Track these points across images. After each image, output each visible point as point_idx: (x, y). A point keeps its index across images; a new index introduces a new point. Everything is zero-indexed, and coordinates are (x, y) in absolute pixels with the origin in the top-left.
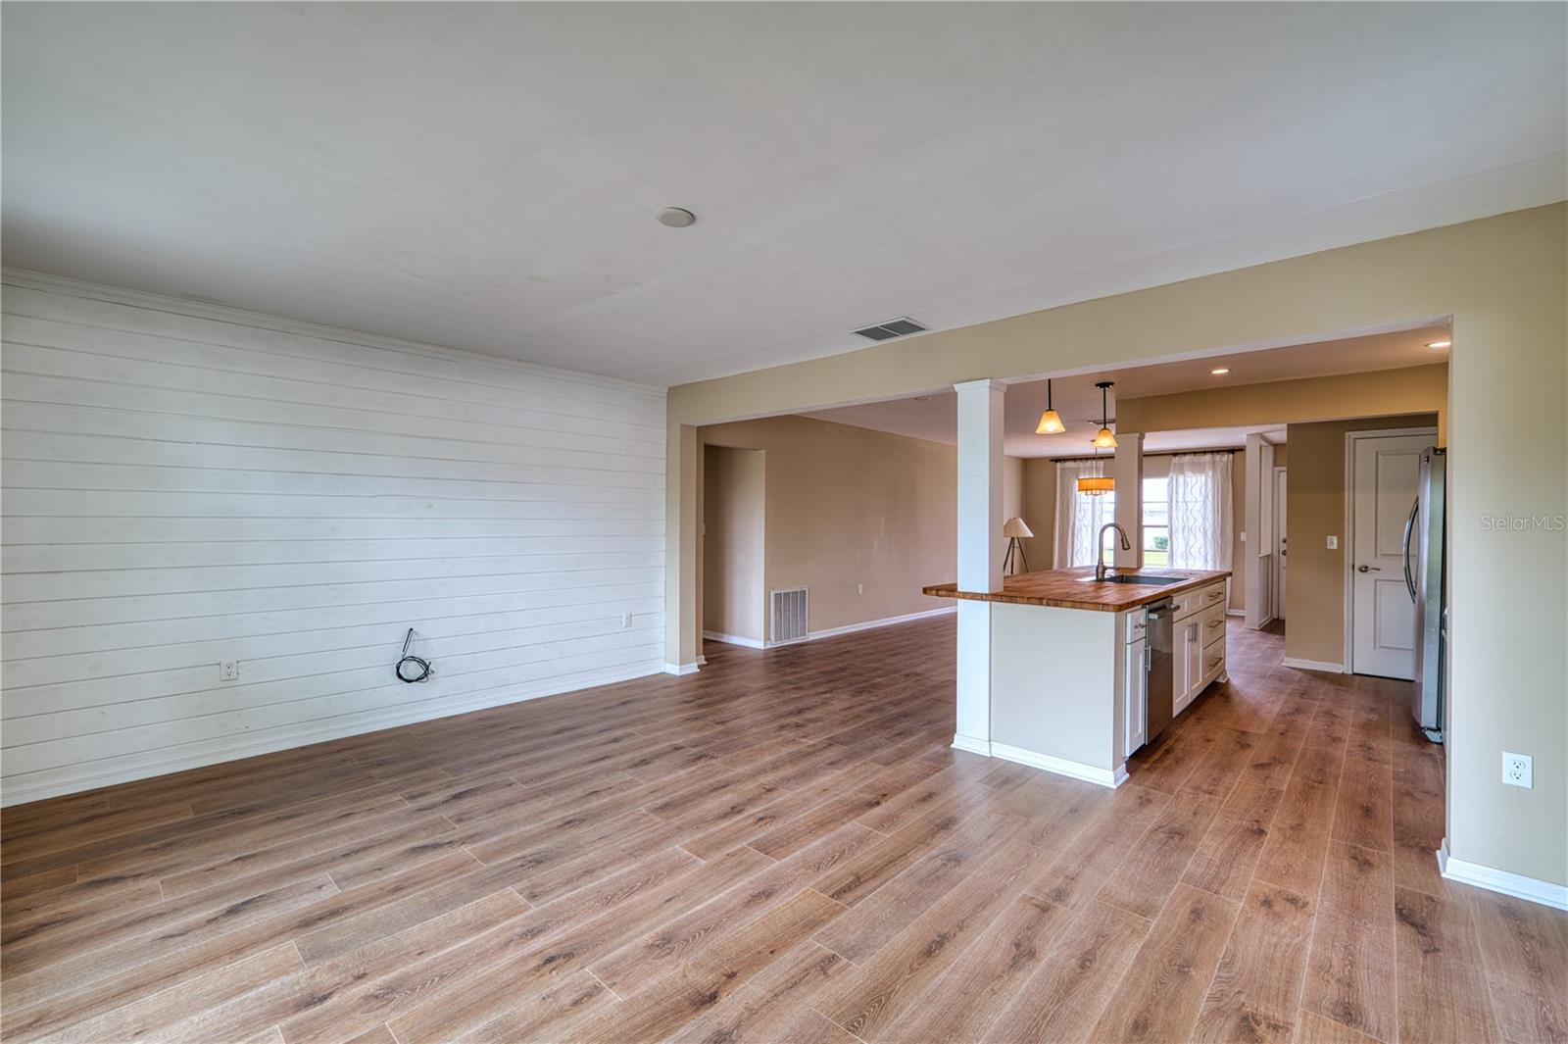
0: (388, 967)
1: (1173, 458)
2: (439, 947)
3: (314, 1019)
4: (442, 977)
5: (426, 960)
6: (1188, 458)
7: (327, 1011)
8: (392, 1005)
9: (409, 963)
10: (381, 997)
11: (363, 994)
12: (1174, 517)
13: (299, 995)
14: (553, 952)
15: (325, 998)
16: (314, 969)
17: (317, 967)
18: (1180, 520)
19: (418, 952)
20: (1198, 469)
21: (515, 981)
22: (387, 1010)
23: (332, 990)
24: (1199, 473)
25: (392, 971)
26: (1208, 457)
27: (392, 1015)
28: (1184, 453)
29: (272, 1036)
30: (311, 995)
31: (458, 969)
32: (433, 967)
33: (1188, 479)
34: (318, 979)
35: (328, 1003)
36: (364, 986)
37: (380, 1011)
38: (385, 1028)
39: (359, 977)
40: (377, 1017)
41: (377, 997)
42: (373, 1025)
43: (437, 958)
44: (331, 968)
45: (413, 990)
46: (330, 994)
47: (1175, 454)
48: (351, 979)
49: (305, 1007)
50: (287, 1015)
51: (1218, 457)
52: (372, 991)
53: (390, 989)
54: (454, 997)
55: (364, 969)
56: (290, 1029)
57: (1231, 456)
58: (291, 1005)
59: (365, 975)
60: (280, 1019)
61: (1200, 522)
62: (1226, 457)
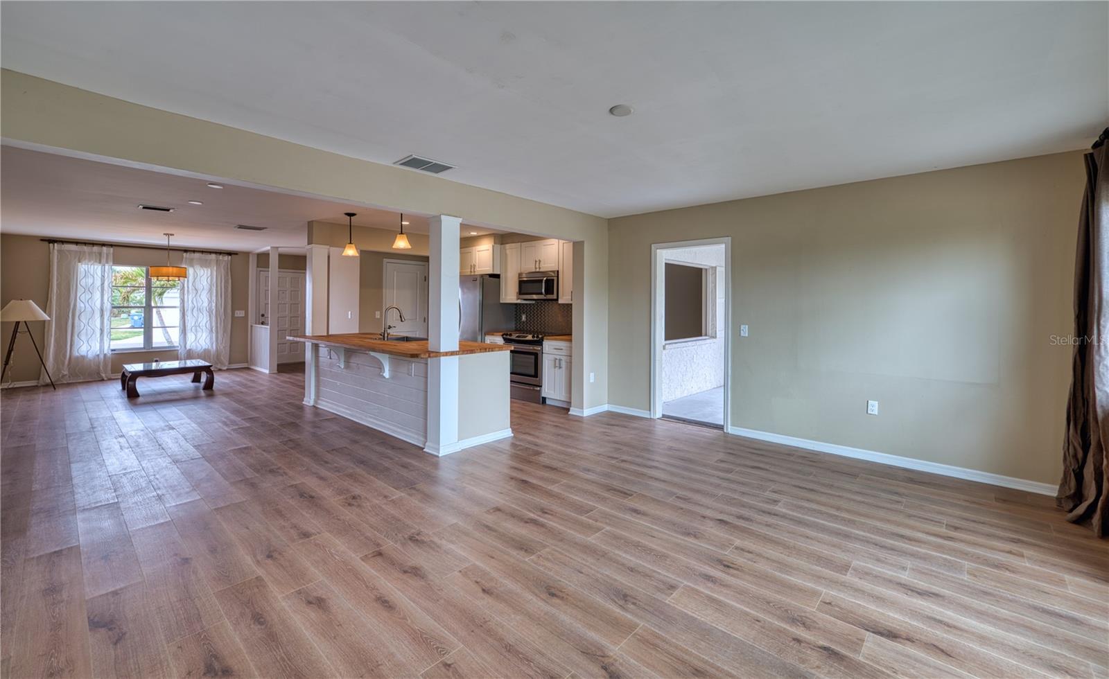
0: (780, 631)
1: (185, 254)
2: (747, 614)
3: (840, 644)
4: (768, 603)
5: (761, 616)
6: (197, 255)
7: (831, 641)
8: (803, 614)
9: (769, 622)
10: (804, 623)
11: (808, 631)
12: (186, 300)
13: (835, 664)
14: (722, 567)
15: (825, 648)
16: (813, 671)
17: (810, 670)
18: (190, 302)
19: (757, 623)
20: (205, 264)
21: (749, 574)
22: (808, 615)
23: (818, 649)
24: (206, 267)
25: (782, 627)
26: (213, 256)
27: (808, 611)
28: (194, 251)
29: (867, 656)
30: (829, 657)
31: (758, 599)
32: (764, 610)
33: (198, 271)
34: (817, 663)
35: (826, 644)
36: (802, 634)
37: (811, 617)
38: (818, 609)
39: (798, 640)
40: (814, 616)
41: (804, 624)
42: (821, 615)
43: (756, 611)
44: (803, 661)
45: (786, 611)
46: (820, 648)
47: (186, 250)
48: (803, 644)
49: (838, 654)
50: (851, 659)
51: (221, 257)
52: (802, 628)
53: (794, 621)
54: (778, 592)
55: (790, 642)
56: (856, 650)
57: (230, 257)
58: (845, 663)
59: (794, 639)
60: (855, 661)
61: (206, 304)
62: (227, 258)
